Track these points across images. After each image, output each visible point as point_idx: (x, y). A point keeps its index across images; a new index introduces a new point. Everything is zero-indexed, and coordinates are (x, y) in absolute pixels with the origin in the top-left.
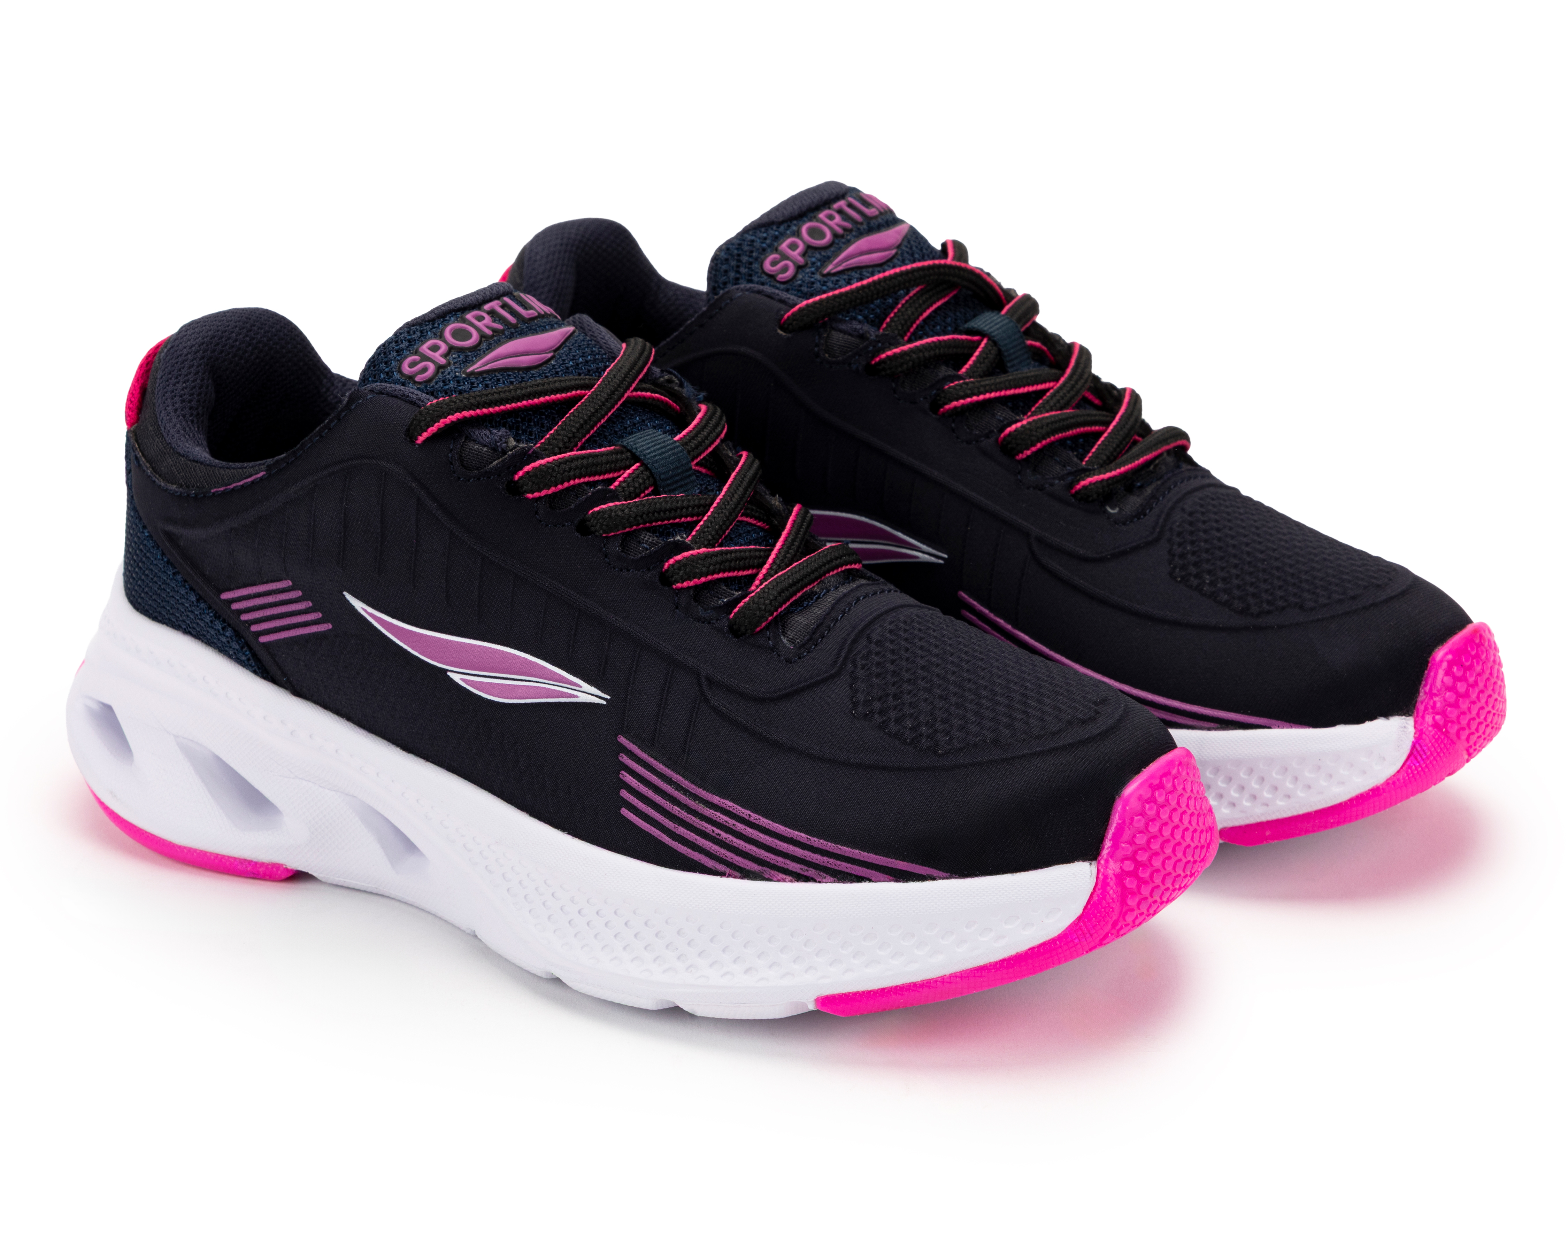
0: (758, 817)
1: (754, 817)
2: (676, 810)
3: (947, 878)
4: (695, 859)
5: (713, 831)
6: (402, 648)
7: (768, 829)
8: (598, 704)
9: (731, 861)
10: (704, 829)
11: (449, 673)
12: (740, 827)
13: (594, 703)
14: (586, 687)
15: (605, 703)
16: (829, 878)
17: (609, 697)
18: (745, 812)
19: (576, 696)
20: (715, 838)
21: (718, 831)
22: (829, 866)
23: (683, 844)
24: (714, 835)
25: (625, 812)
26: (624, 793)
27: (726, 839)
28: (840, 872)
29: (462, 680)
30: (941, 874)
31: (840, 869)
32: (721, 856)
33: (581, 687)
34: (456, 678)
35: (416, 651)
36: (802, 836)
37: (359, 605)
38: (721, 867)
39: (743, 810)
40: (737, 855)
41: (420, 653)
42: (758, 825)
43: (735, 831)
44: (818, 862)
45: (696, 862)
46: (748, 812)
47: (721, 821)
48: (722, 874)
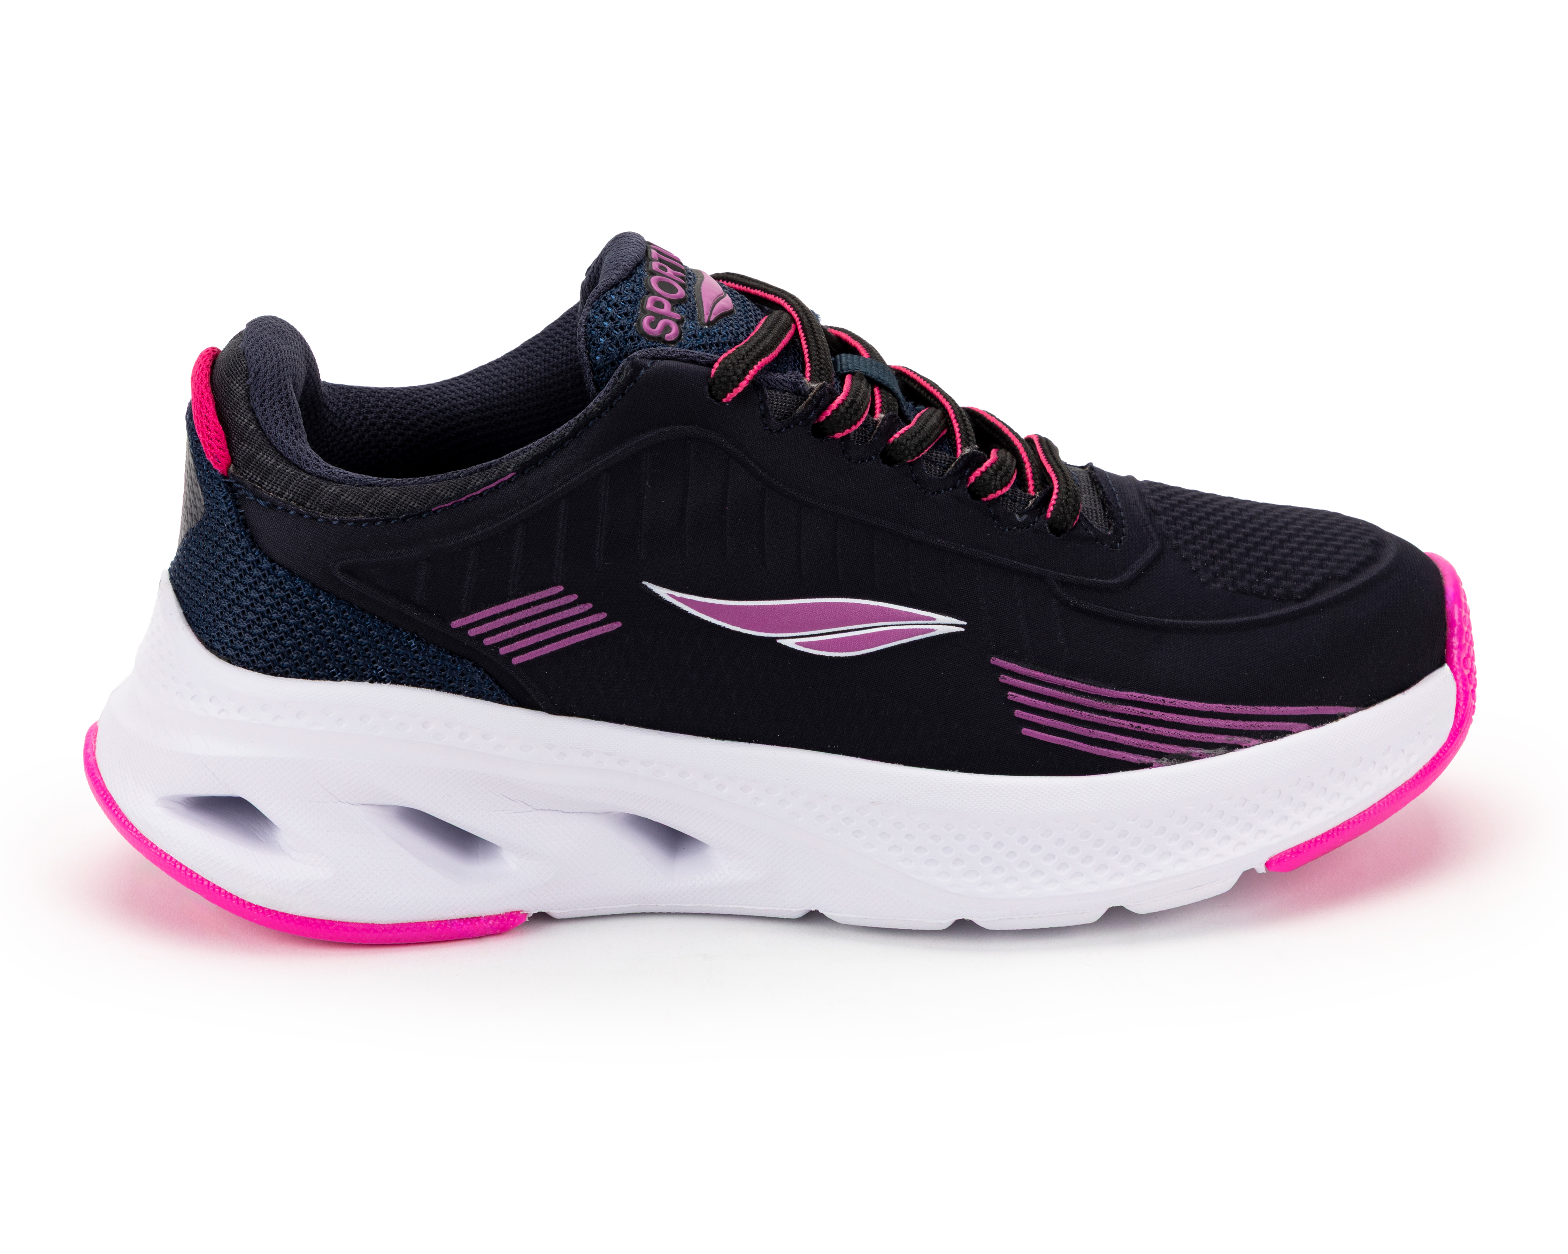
0: (1172, 700)
1: (1168, 701)
2: (1085, 715)
3: (1355, 712)
4: (1118, 758)
5: (1132, 726)
6: (719, 626)
7: (1186, 709)
8: (957, 632)
9: (1156, 750)
10: (1122, 726)
11: (779, 641)
12: (1157, 714)
13: (953, 633)
14: (940, 618)
15: (963, 630)
16: (1254, 741)
17: (965, 623)
18: (1158, 699)
19: (933, 630)
20: (1134, 731)
21: (1136, 724)
22: (1253, 728)
23: (1103, 747)
24: (1133, 729)
25: (1026, 731)
26: (1018, 713)
27: (1146, 729)
28: (1263, 732)
29: (798, 644)
30: (1349, 709)
31: (1263, 729)
32: (1146, 748)
33: (934, 619)
34: (791, 643)
35: (737, 626)
36: (1221, 708)
37: (663, 593)
38: (1146, 760)
39: (1155, 697)
40: (1161, 742)
41: (742, 627)
42: (1175, 707)
43: (1153, 720)
44: (1241, 728)
45: (1119, 761)
46: (1161, 698)
47: (1136, 714)
48: (1149, 766)
